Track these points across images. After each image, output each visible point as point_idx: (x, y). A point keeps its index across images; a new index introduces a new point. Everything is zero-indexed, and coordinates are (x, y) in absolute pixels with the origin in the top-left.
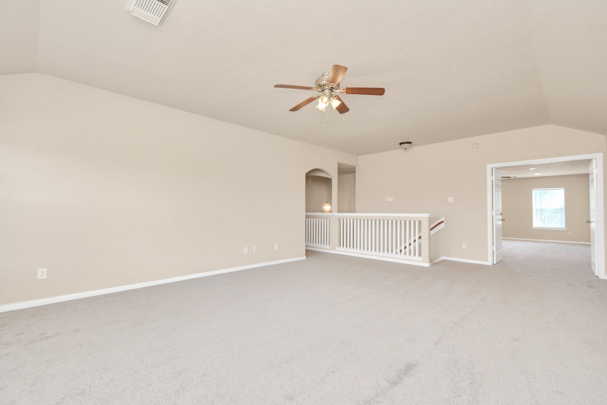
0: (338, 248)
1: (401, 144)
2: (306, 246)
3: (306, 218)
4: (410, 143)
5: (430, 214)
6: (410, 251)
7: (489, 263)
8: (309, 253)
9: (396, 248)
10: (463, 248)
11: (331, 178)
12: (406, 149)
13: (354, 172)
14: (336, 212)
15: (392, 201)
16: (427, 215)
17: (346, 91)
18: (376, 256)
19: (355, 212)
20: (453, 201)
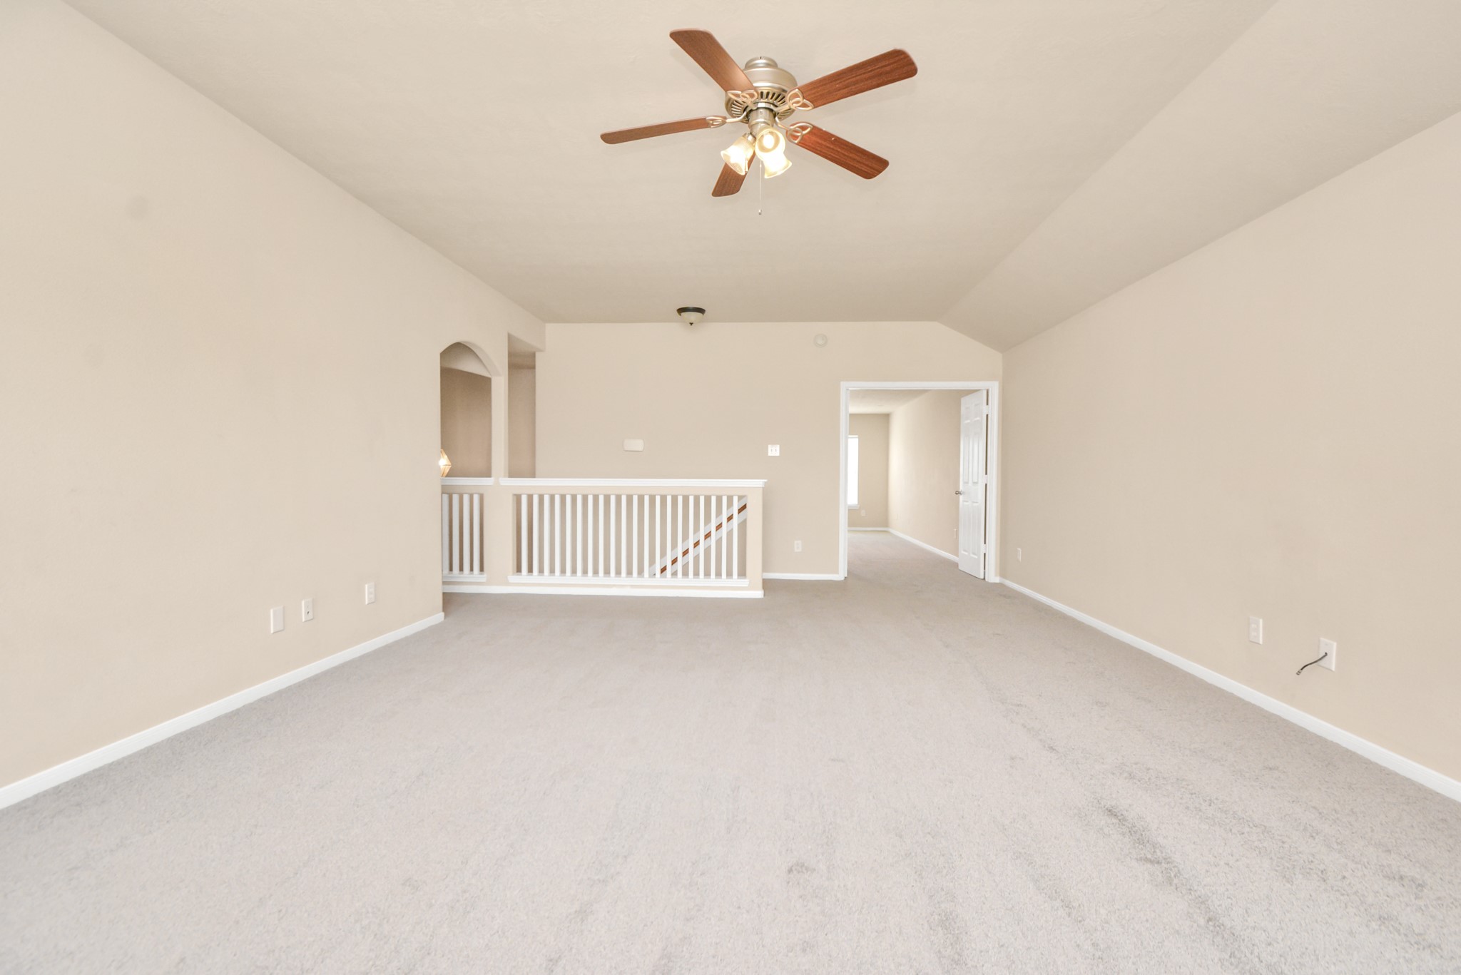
0: (514, 578)
1: (681, 310)
2: (444, 583)
3: (443, 493)
4: (701, 311)
5: (765, 481)
6: (685, 567)
7: (840, 575)
8: (449, 601)
9: (652, 562)
10: (796, 550)
11: (489, 376)
12: (691, 324)
13: (532, 367)
14: (505, 477)
15: (641, 449)
16: (759, 483)
17: (803, 136)
18: (633, 586)
19: (533, 475)
20: (778, 454)
